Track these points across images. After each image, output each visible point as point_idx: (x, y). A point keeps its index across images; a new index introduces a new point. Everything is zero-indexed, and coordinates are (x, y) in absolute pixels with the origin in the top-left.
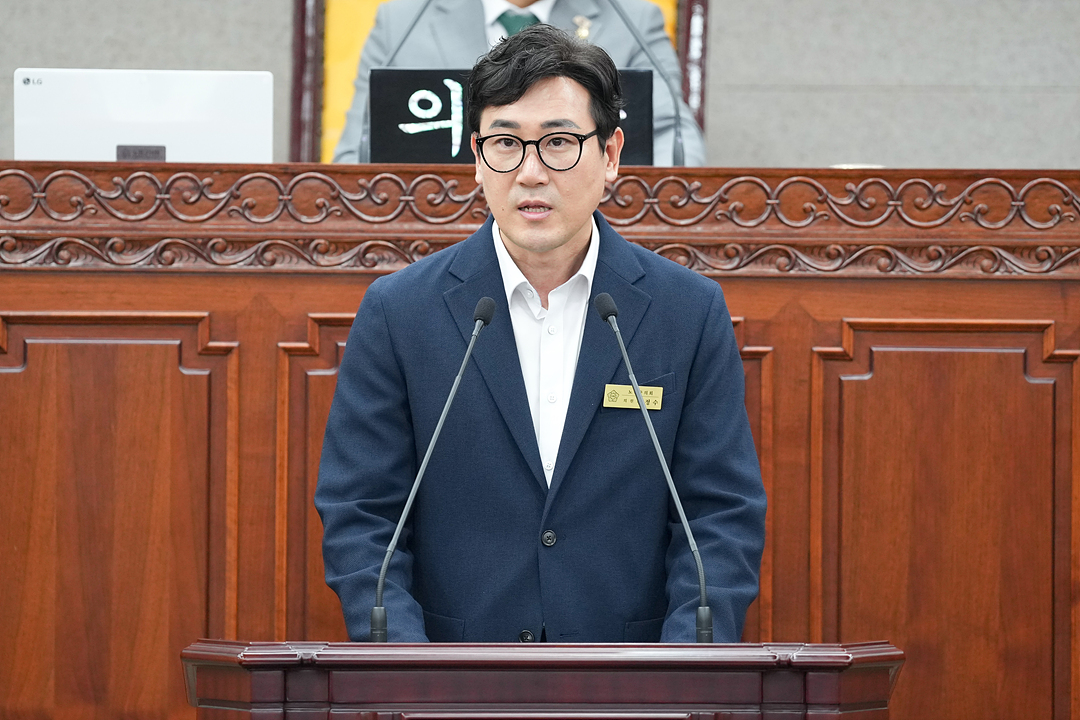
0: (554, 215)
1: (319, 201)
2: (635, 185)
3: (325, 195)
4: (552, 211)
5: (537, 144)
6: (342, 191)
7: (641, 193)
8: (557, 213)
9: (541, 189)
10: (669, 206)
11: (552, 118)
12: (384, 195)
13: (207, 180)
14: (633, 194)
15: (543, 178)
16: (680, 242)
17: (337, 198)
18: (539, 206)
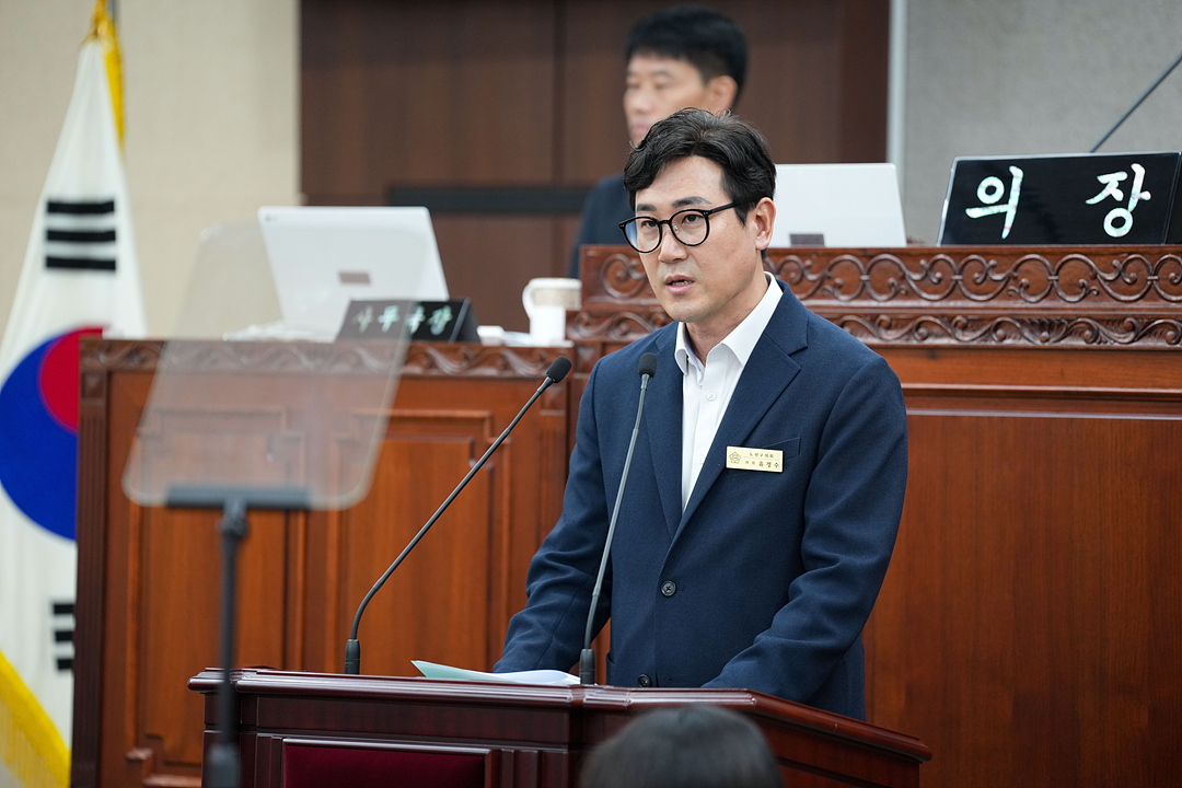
0: (696, 288)
1: (891, 280)
2: (1140, 263)
3: (895, 275)
4: (694, 284)
5: (669, 222)
6: (907, 272)
7: (1145, 271)
8: (699, 286)
9: (681, 265)
10: (1167, 283)
11: (681, 197)
12: (938, 275)
13: (808, 263)
14: (1137, 271)
15: (680, 253)
16: (1170, 317)
17: (903, 278)
18: (681, 280)
